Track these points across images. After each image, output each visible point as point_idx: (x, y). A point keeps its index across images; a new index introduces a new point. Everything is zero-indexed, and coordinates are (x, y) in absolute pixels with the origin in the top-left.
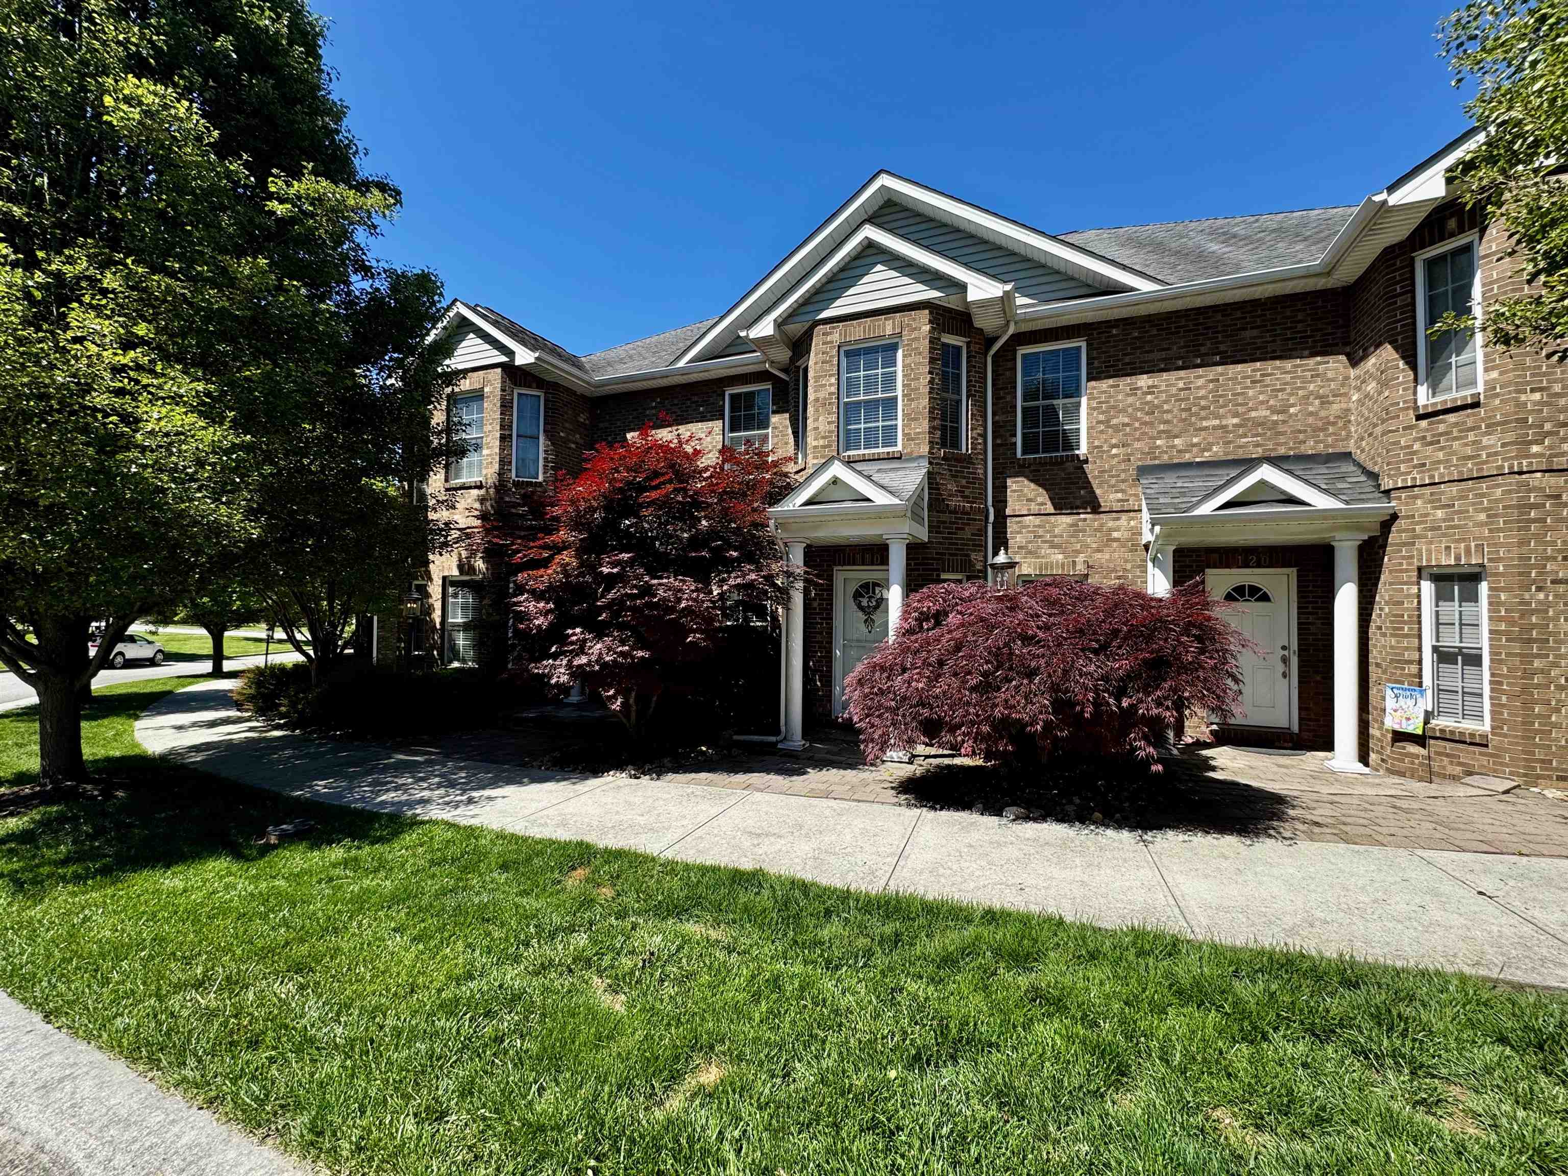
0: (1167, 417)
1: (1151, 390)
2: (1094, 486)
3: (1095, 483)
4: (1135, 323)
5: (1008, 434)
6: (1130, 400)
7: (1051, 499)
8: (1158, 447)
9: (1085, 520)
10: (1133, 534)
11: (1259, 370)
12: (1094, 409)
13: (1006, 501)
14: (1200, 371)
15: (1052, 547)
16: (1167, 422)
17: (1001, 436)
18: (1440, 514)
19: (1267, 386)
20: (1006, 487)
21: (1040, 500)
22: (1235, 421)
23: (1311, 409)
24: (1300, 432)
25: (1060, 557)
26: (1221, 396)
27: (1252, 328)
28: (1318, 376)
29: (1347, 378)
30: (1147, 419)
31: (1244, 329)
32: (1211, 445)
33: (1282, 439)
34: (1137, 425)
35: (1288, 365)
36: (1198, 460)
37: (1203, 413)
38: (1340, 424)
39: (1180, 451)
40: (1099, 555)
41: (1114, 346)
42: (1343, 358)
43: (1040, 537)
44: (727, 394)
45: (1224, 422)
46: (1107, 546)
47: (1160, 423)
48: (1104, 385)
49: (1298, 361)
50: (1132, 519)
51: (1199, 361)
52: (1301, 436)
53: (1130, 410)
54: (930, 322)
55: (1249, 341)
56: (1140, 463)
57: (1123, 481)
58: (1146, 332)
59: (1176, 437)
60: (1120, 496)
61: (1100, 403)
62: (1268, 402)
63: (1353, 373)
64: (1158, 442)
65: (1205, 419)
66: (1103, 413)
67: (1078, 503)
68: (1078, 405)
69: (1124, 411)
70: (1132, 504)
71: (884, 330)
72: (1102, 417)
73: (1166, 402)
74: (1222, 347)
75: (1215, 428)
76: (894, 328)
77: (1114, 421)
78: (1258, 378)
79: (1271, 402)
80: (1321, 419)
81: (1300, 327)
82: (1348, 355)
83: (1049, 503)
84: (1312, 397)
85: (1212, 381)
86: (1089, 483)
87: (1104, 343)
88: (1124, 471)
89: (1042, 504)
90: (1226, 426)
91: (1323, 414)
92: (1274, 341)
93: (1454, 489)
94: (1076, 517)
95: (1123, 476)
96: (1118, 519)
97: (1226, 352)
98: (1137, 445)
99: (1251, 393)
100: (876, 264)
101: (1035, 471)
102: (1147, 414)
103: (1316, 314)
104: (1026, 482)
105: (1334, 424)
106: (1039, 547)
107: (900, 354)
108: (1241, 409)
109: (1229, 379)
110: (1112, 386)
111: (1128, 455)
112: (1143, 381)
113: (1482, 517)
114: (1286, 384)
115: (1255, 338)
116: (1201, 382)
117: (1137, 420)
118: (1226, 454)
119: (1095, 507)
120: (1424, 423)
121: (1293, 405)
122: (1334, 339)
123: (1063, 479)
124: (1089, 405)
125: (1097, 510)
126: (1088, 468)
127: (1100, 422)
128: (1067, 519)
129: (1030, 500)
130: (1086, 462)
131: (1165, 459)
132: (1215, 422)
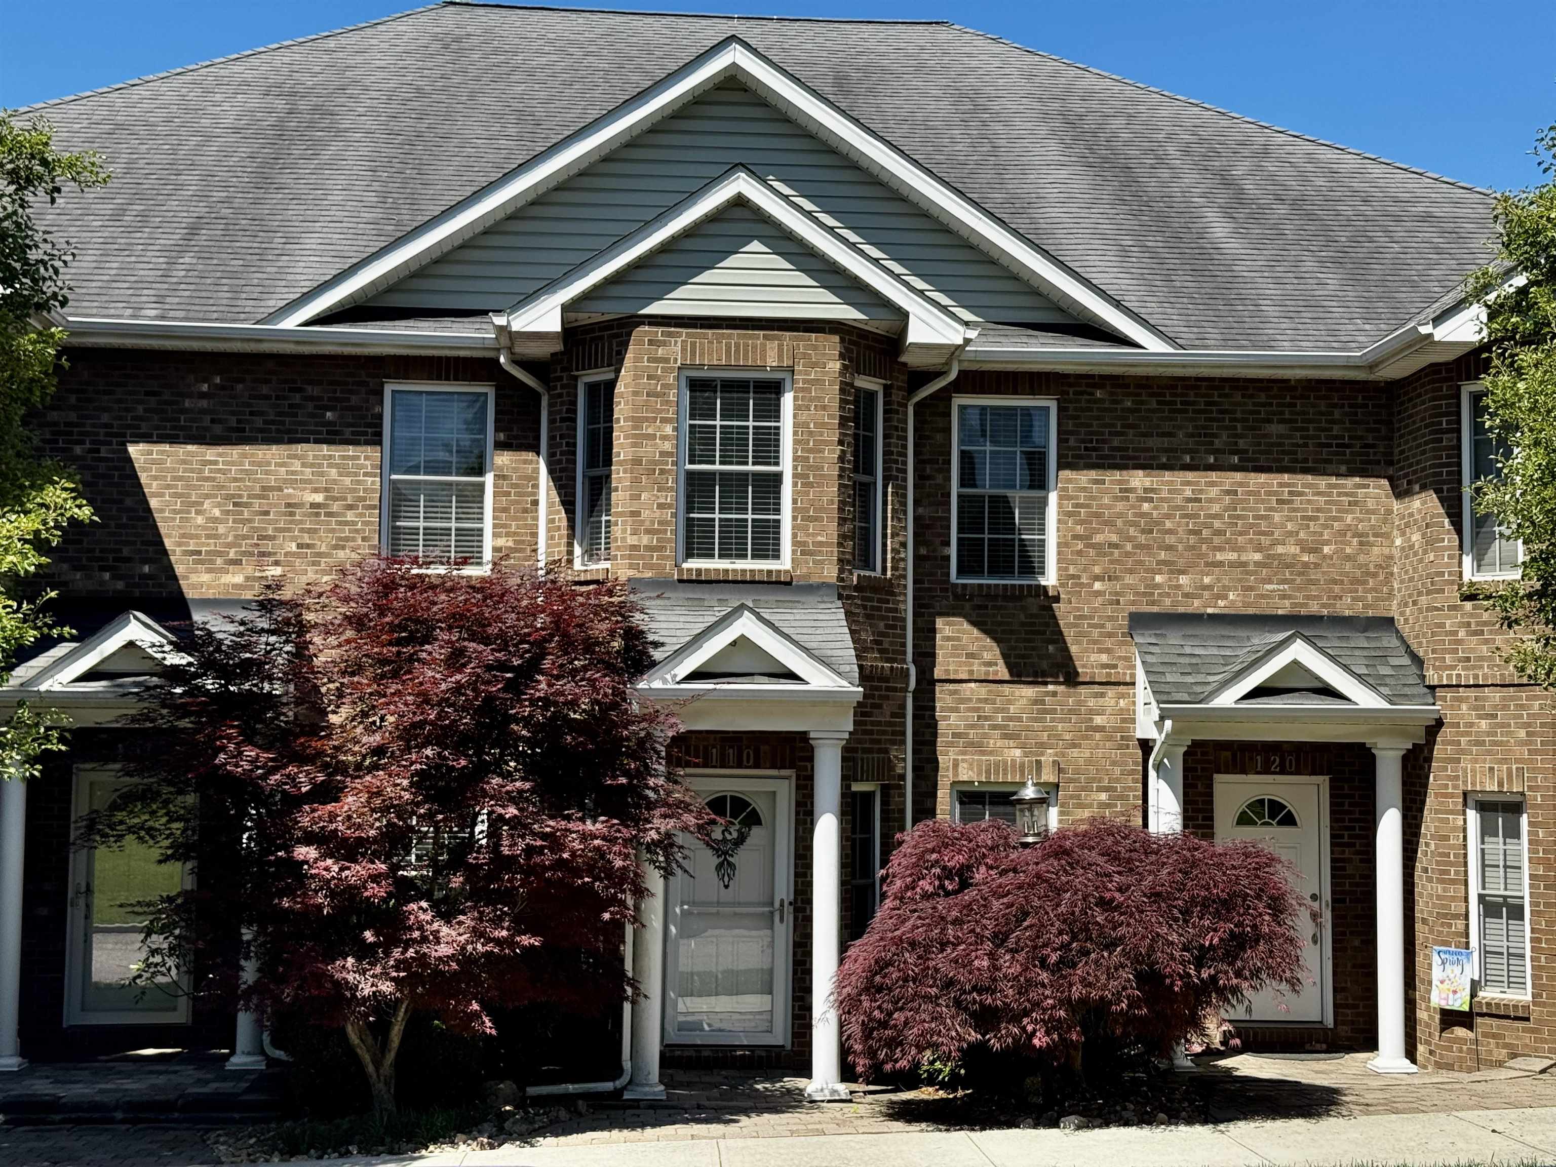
0: (1170, 540)
1: (1148, 495)
2: (1069, 640)
3: (1069, 634)
4: (1127, 386)
5: (938, 541)
6: (1120, 506)
7: (1005, 656)
8: (1158, 586)
9: (1054, 694)
10: (1124, 721)
11: (1288, 485)
12: (1069, 514)
13: (933, 655)
14: (1214, 476)
15: (1005, 737)
16: (1170, 548)
17: (926, 543)
19: (1295, 510)
20: (933, 630)
21: (987, 656)
22: (1257, 557)
23: (1348, 550)
24: (1335, 582)
25: (1018, 752)
26: (1238, 517)
27: (1281, 421)
28: (1356, 503)
29: (1389, 512)
30: (1142, 539)
31: (1269, 421)
32: (1227, 588)
33: (1314, 591)
34: (1129, 547)
35: (1322, 482)
36: (1210, 611)
37: (1217, 540)
38: (1381, 578)
39: (1186, 595)
40: (1075, 753)
41: (1098, 418)
42: (1385, 482)
43: (986, 718)
44: (388, 389)
45: (1244, 558)
46: (1086, 738)
47: (1160, 548)
48: (1084, 477)
49: (1333, 480)
50: (1122, 696)
51: (1212, 460)
52: (1337, 588)
53: (1119, 523)
54: (842, 356)
55: (1274, 440)
56: (1133, 609)
57: (1110, 635)
58: (1142, 403)
59: (1183, 572)
60: (1104, 658)
61: (1077, 506)
62: (1297, 533)
63: (1396, 505)
64: (1158, 579)
65: (1220, 549)
66: (1081, 522)
67: (1045, 665)
68: (1044, 502)
69: (1110, 523)
70: (1122, 670)
71: (763, 357)
72: (1080, 530)
73: (1168, 516)
74: (1242, 445)
75: (1232, 564)
76: (780, 357)
77: (1098, 538)
78: (1286, 497)
79: (1302, 535)
80: (1360, 566)
81: (1336, 430)
82: (1391, 480)
83: (1001, 662)
84: (1349, 534)
85: (1228, 492)
86: (1061, 633)
87: (1082, 410)
88: (1110, 619)
89: (989, 664)
90: (1244, 564)
91: (1362, 558)
92: (1306, 445)
93: (1495, 695)
94: (1042, 689)
95: (1109, 626)
96: (1102, 695)
97: (1246, 451)
98: (1129, 580)
99: (1277, 517)
100: (749, 239)
101: (979, 607)
102: (1143, 531)
103: (1356, 414)
104: (966, 626)
105: (1375, 575)
106: (985, 736)
107: (788, 401)
108: (1265, 541)
109: (1249, 493)
110: (1096, 482)
111: (1117, 594)
112: (1138, 479)
113: (1522, 734)
114: (1318, 510)
115: (1280, 436)
116: (1214, 492)
117: (1130, 539)
118: (1247, 605)
119: (1069, 674)
120: (1468, 605)
121: (1327, 543)
122: (1375, 454)
123: (1023, 624)
124: (1060, 506)
125: (1072, 679)
126: (1060, 609)
127: (1076, 537)
128: (1029, 692)
129: (971, 656)
130: (1057, 599)
131: (1166, 605)
132: (1232, 556)
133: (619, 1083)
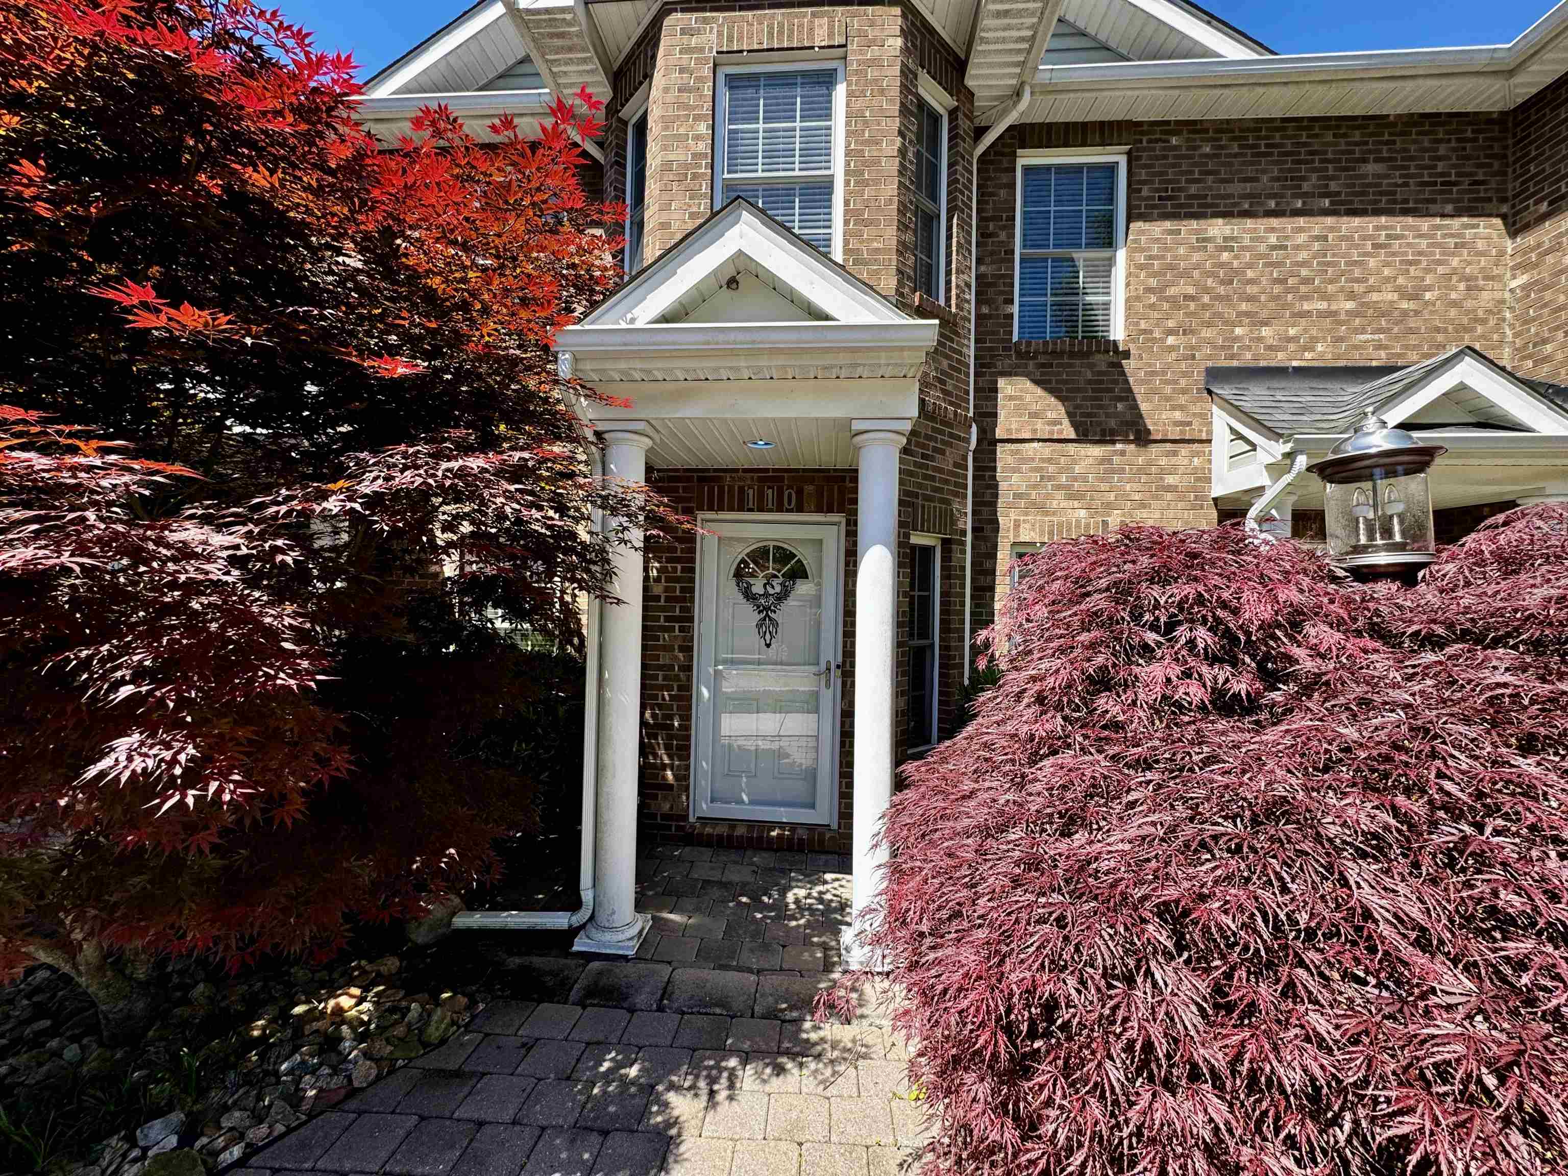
0: (1251, 290)
1: (1227, 244)
2: (1139, 398)
3: (1139, 390)
4: (1206, 131)
5: (1001, 298)
6: (1196, 257)
7: (1070, 415)
8: (1237, 339)
9: (1123, 453)
10: (1198, 479)
11: (1386, 228)
12: (1141, 267)
13: (995, 415)
14: (1301, 221)
15: (1070, 497)
16: (1251, 299)
17: (988, 302)
19: (1394, 254)
20: (996, 390)
21: (1051, 415)
22: (1350, 305)
23: (1453, 296)
24: (1438, 330)
25: (1083, 513)
26: (1328, 264)
27: (1376, 160)
28: (1463, 245)
29: (1502, 253)
30: (1221, 290)
31: (1365, 161)
32: (1314, 340)
33: (1413, 340)
34: (1206, 299)
35: (1425, 224)
36: (1295, 364)
37: (1303, 289)
38: (1492, 323)
39: (1270, 348)
40: (1143, 513)
41: (1174, 166)
42: (1498, 222)
43: (1050, 479)
45: (1334, 307)
46: (1157, 498)
47: (1241, 299)
48: (1158, 229)
49: (1438, 221)
50: (1197, 454)
51: (1299, 204)
52: (1440, 338)
53: (1196, 274)
54: (904, 33)
55: (1370, 180)
56: (1210, 364)
57: (1184, 392)
58: (1222, 147)
59: (1266, 324)
60: (1178, 415)
61: (1151, 258)
62: (1395, 278)
63: (1509, 245)
64: (1238, 331)
65: (1306, 298)
66: (1154, 275)
67: (1113, 423)
68: (1110, 262)
69: (1186, 274)
70: (1196, 430)
71: (811, 36)
72: (1153, 282)
73: (1250, 266)
74: (1333, 186)
75: (1322, 314)
76: (831, 35)
77: (1172, 291)
78: (1382, 240)
79: (1401, 281)
80: (1468, 312)
81: (1441, 167)
82: (1504, 217)
83: (1066, 422)
84: (1455, 278)
85: (1317, 238)
86: (1130, 390)
87: (1157, 158)
88: (1185, 374)
89: (1055, 423)
90: (1334, 314)
91: (1469, 304)
92: (1406, 184)
94: (1110, 448)
95: (1183, 382)
96: (1175, 454)
97: (1338, 194)
98: (1206, 333)
99: (1372, 263)
101: (1043, 365)
102: (1222, 283)
103: (1464, 149)
104: (1028, 384)
105: (1484, 322)
106: (1048, 496)
108: (1358, 288)
109: (1342, 238)
110: (1171, 232)
111: (1192, 348)
112: (1217, 228)
114: (1420, 253)
115: (1379, 176)
116: (1301, 238)
117: (1207, 290)
118: (1338, 358)
119: (1139, 432)
121: (1429, 288)
122: (1486, 190)
123: (1089, 382)
124: (1130, 259)
125: (1143, 438)
126: (1129, 365)
127: (1149, 290)
128: (1096, 451)
129: (1034, 415)
130: (1127, 354)
131: (1247, 359)
132: (1322, 305)
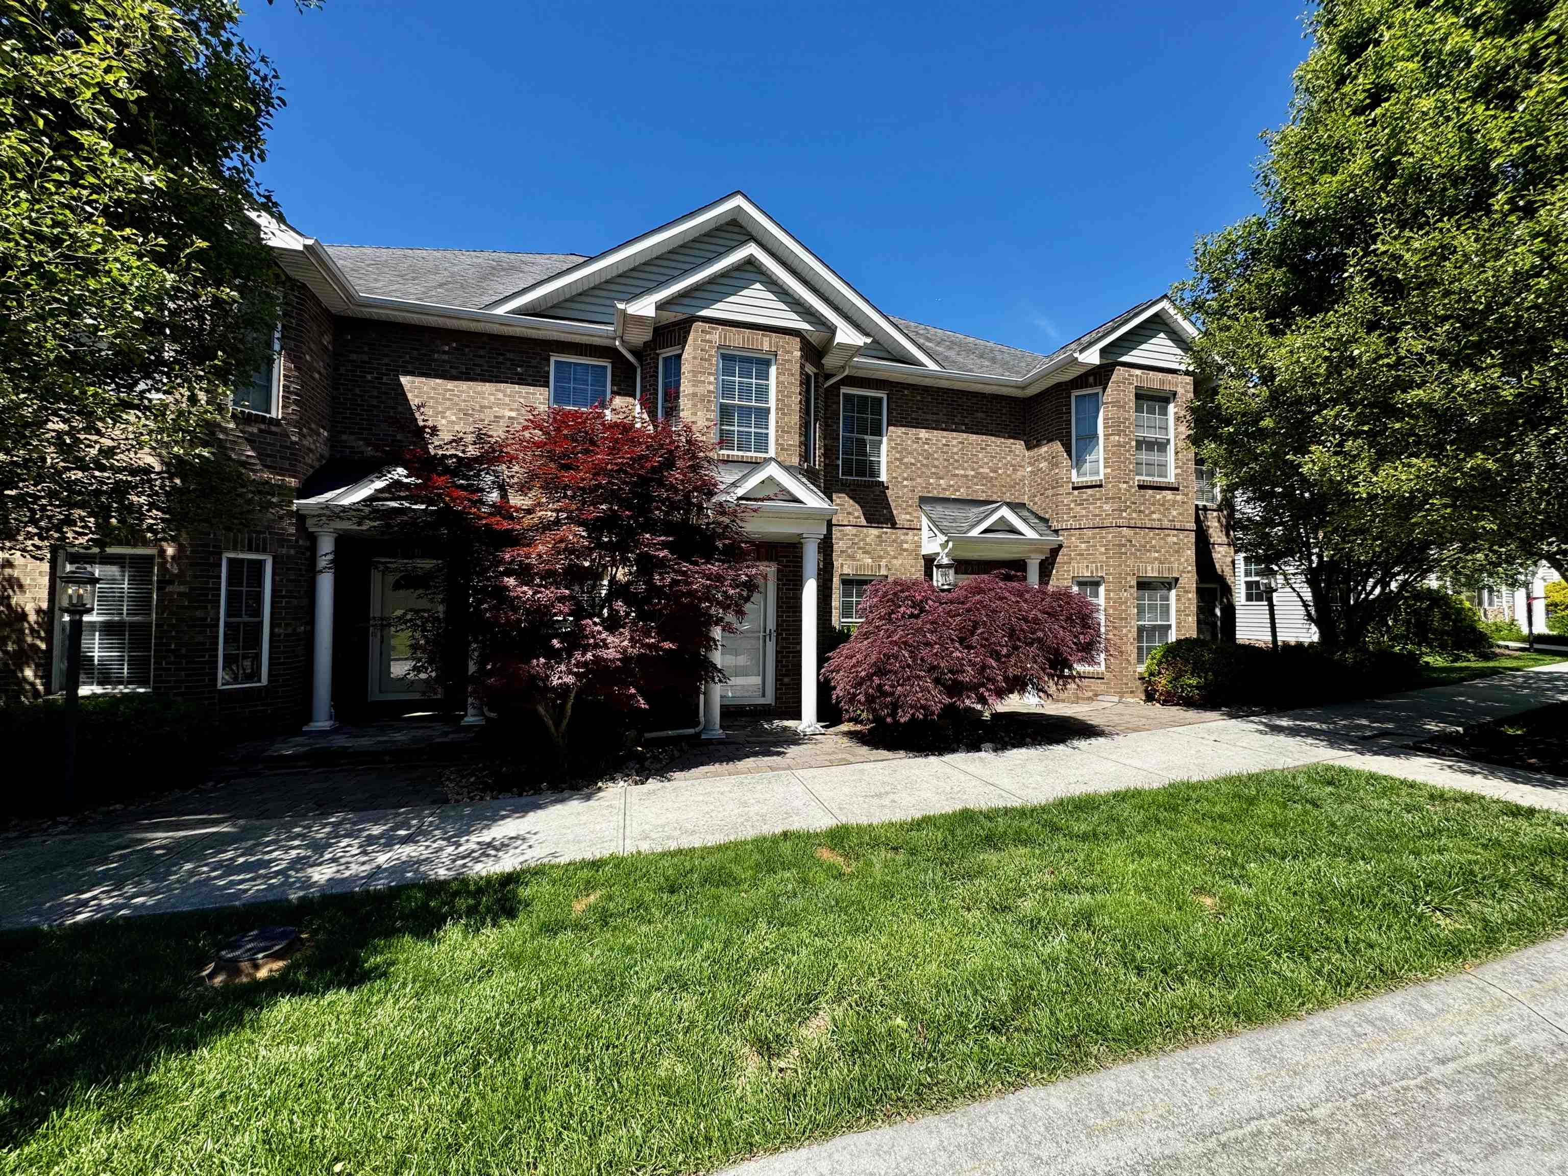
0: (936, 463)
1: (927, 441)
2: (893, 507)
3: (893, 505)
4: (919, 390)
5: (834, 457)
6: (915, 446)
7: (864, 514)
8: (931, 484)
9: (886, 533)
10: (917, 546)
11: (985, 441)
12: (893, 447)
14: (955, 434)
15: (864, 553)
16: (936, 467)
17: (828, 458)
18: (1083, 546)
19: (988, 452)
21: (856, 514)
22: (972, 473)
23: (1008, 472)
25: (870, 561)
26: (965, 454)
27: (982, 412)
28: (1011, 451)
29: (1024, 456)
30: (925, 462)
31: (977, 412)
32: (960, 487)
33: (995, 489)
34: (919, 465)
35: (999, 441)
36: (953, 497)
37: (956, 464)
38: (1021, 485)
39: (943, 489)
40: (895, 561)
41: (906, 403)
42: (1023, 443)
43: (856, 544)
44: (552, 360)
45: (967, 473)
46: (900, 554)
47: (932, 466)
48: (900, 430)
49: (1003, 440)
50: (915, 535)
51: (954, 427)
52: (1004, 489)
53: (915, 453)
54: (801, 350)
55: (979, 420)
56: (920, 495)
57: (911, 506)
58: (925, 398)
59: (942, 479)
60: (908, 517)
61: (897, 444)
62: (988, 463)
63: (1027, 454)
64: (931, 481)
65: (957, 468)
66: (896, 452)
67: (882, 519)
68: (881, 442)
69: (911, 453)
70: (915, 524)
71: (762, 344)
72: (898, 455)
73: (936, 452)
74: (966, 421)
75: (962, 476)
76: (770, 346)
77: (906, 460)
78: (984, 446)
79: (990, 464)
80: (1013, 480)
81: (1004, 418)
82: (1025, 441)
83: (863, 517)
84: (1009, 465)
85: (960, 443)
86: (889, 504)
87: (898, 399)
88: (911, 499)
89: (858, 517)
90: (967, 476)
91: (1014, 477)
92: (992, 424)
93: (1089, 533)
94: (881, 530)
95: (910, 502)
96: (907, 534)
97: (968, 424)
98: (919, 480)
99: (980, 455)
101: (853, 490)
102: (925, 458)
103: (1012, 411)
104: (847, 499)
105: (1019, 484)
106: (855, 552)
108: (976, 466)
109: (969, 444)
110: (905, 433)
111: (914, 487)
112: (923, 434)
113: (1103, 549)
114: (997, 453)
115: (982, 419)
116: (955, 442)
117: (920, 461)
119: (893, 523)
120: (1076, 492)
121: (1000, 468)
122: (1019, 430)
123: (872, 499)
124: (888, 444)
125: (894, 526)
126: (889, 493)
127: (896, 459)
128: (874, 532)
129: (849, 513)
130: (887, 488)
131: (935, 493)
132: (962, 472)
133: (697, 730)
